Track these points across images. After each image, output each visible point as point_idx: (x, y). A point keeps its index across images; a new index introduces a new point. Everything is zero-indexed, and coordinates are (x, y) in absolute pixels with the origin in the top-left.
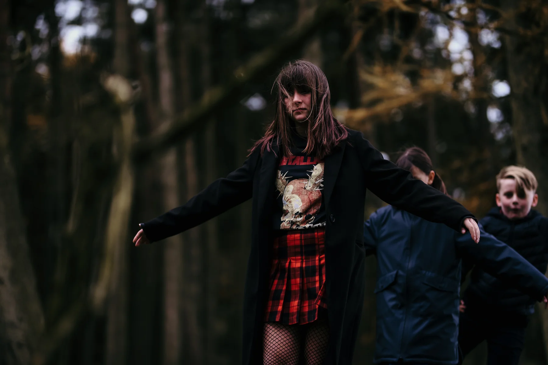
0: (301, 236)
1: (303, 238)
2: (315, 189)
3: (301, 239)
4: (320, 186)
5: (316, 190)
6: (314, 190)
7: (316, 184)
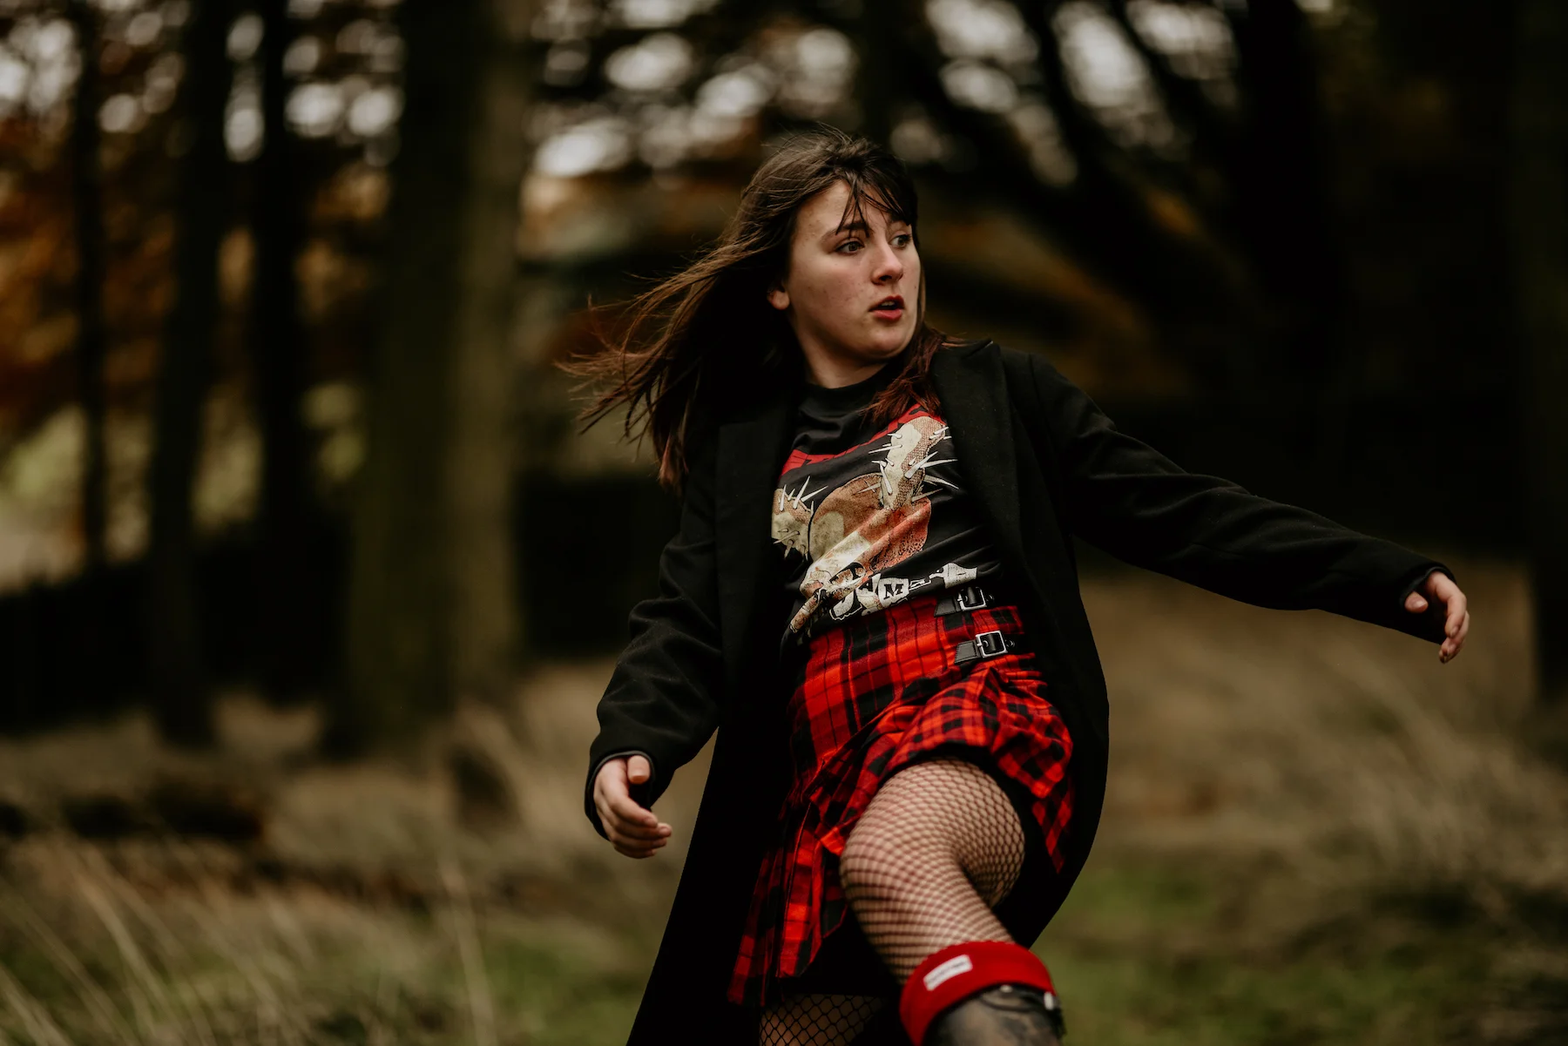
0: (844, 672)
1: (850, 677)
2: (909, 496)
3: (845, 682)
4: (923, 483)
5: (914, 499)
6: (908, 502)
7: (909, 479)
